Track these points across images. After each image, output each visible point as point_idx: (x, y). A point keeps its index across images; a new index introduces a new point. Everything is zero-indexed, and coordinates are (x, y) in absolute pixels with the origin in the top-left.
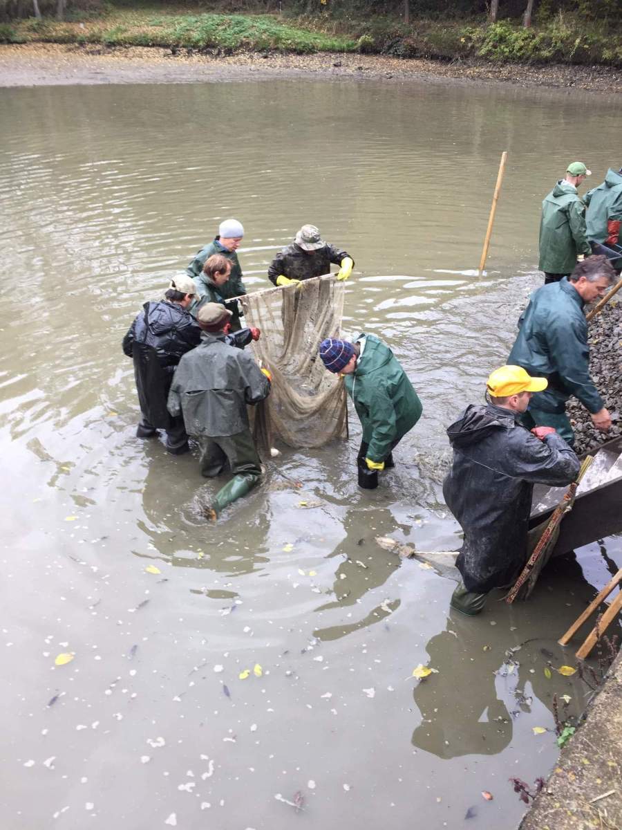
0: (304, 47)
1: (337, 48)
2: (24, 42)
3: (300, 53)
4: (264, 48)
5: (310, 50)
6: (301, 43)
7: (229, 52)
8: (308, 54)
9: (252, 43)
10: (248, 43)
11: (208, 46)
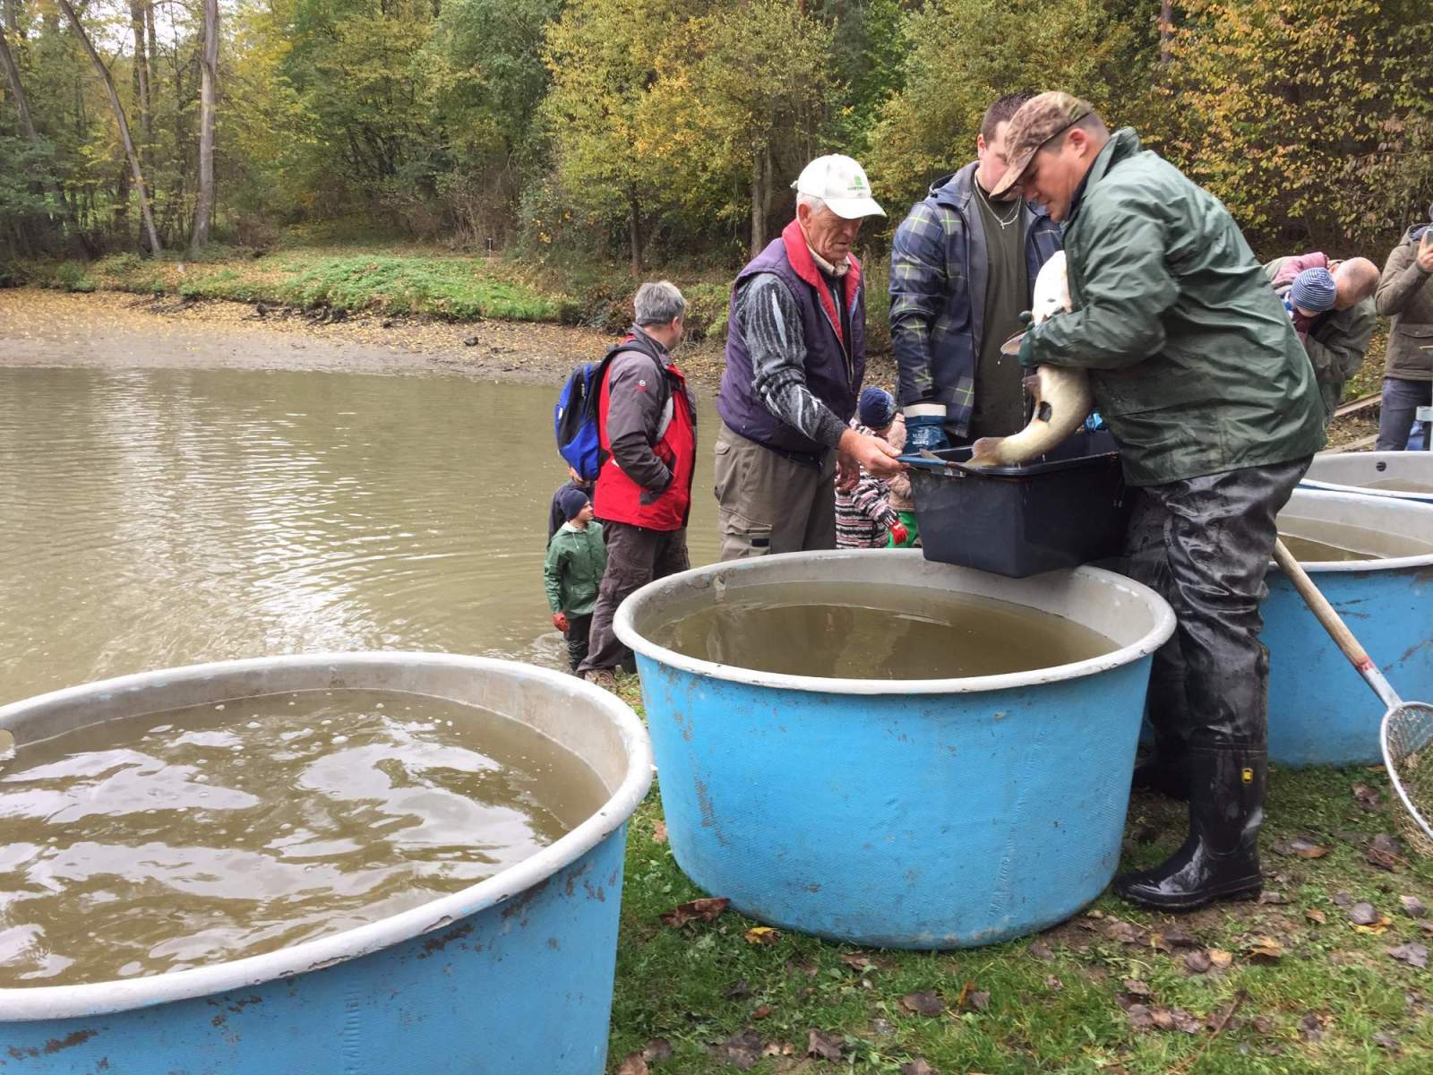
0: (459, 311)
1: (518, 315)
2: (92, 290)
3: (450, 319)
4: (399, 312)
5: (470, 316)
6: (456, 304)
7: (341, 316)
8: (465, 321)
9: (385, 303)
10: (379, 302)
11: (317, 305)
